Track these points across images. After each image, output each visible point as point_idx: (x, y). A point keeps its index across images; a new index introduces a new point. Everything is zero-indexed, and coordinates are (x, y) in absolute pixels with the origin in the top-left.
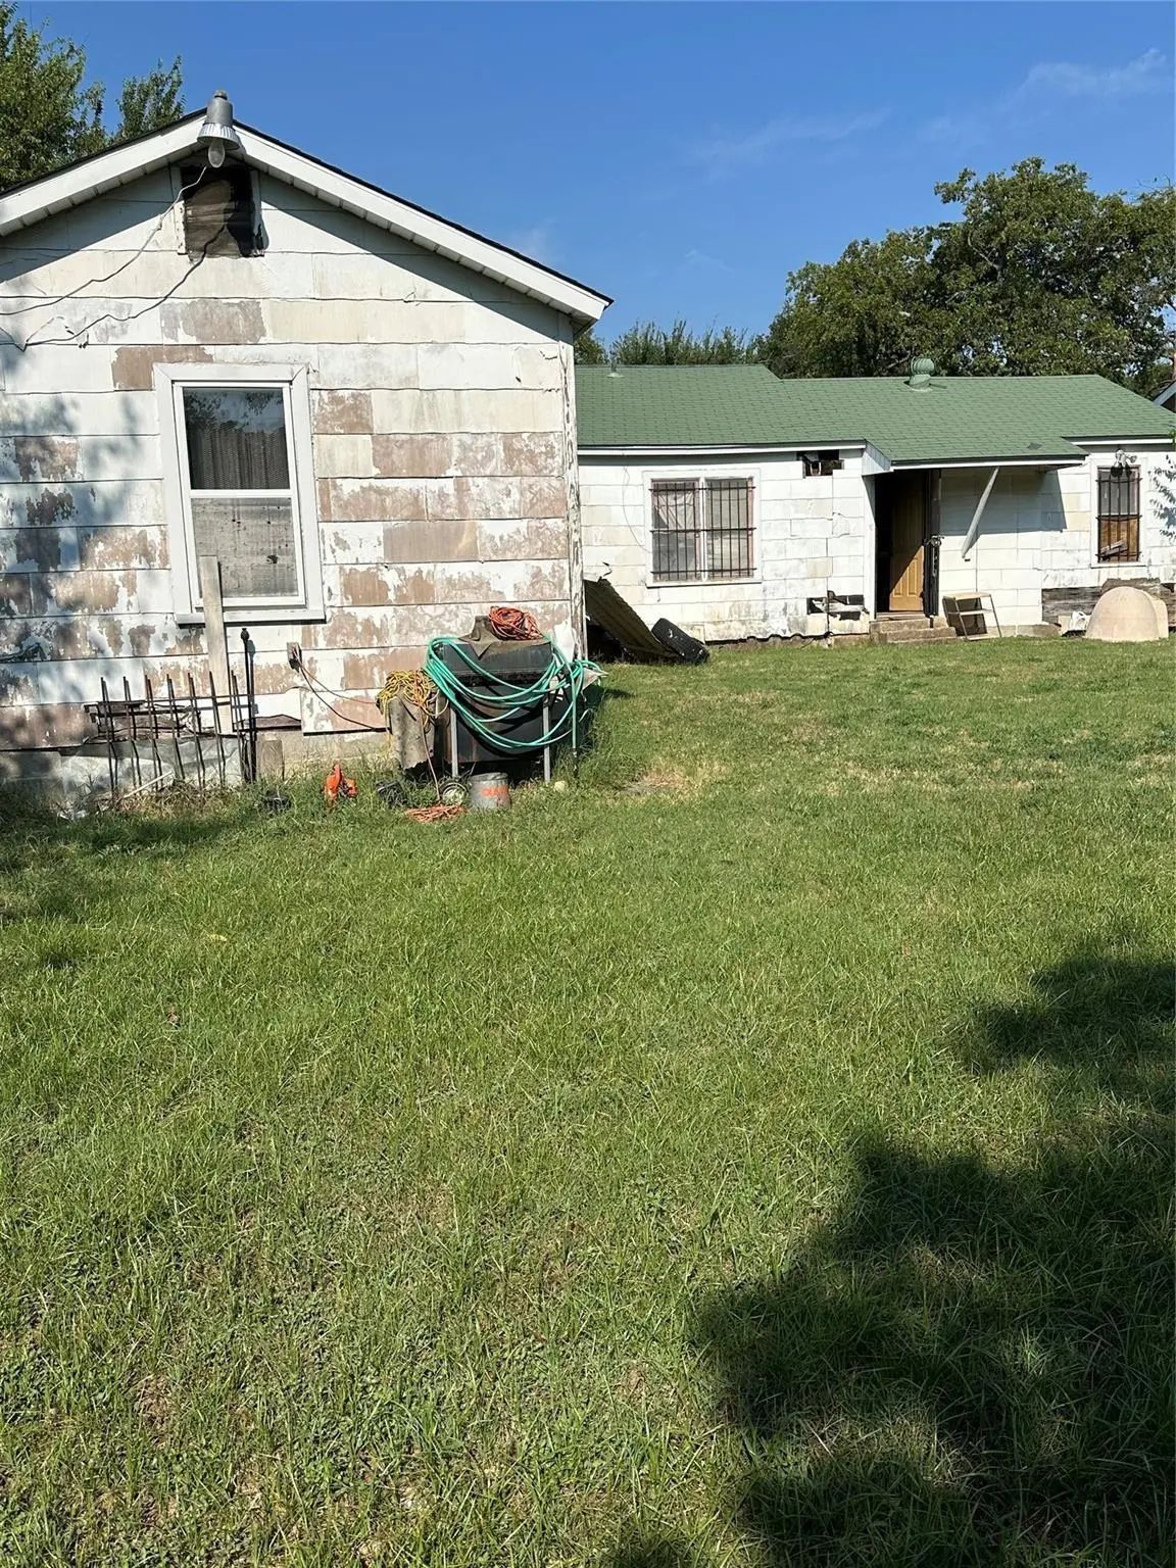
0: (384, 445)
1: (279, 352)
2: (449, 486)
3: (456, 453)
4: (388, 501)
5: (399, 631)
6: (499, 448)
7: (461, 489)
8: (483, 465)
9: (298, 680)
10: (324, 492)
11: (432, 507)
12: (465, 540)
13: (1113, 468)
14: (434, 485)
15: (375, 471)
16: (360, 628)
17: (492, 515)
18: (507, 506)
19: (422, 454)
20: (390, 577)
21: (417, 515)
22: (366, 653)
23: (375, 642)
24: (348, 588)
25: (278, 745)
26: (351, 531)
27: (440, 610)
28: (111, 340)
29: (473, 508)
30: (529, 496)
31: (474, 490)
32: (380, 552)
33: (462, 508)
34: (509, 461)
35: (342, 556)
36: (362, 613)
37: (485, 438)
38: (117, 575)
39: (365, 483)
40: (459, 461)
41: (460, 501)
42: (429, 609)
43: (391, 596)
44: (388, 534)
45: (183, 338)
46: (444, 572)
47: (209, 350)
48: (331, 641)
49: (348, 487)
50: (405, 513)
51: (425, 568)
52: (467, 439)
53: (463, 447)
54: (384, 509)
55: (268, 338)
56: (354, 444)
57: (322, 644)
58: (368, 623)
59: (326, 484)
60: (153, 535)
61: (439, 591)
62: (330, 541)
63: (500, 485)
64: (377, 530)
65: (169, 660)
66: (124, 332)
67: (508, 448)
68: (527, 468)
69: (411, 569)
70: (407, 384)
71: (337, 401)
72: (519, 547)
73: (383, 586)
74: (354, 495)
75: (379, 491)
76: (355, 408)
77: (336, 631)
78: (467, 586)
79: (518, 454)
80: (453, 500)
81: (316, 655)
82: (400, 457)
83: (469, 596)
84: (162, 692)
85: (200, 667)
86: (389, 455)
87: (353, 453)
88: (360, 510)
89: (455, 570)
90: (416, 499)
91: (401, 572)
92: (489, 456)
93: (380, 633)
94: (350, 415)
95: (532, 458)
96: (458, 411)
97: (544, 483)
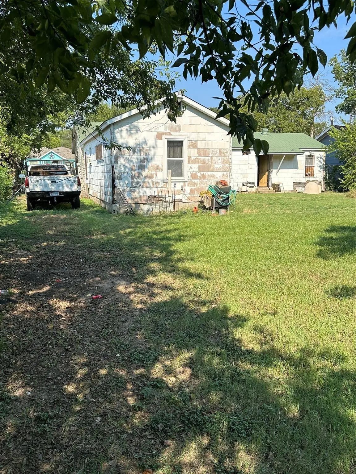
0: (199, 150)
1: (183, 134)
2: (209, 158)
3: (211, 152)
4: (199, 160)
5: (200, 184)
6: (218, 151)
7: (211, 159)
8: (215, 154)
9: (182, 192)
10: (189, 159)
11: (207, 162)
12: (212, 168)
13: (309, 155)
14: (207, 158)
15: (198, 155)
16: (193, 183)
17: (217, 163)
18: (219, 162)
19: (205, 152)
20: (199, 174)
21: (204, 163)
22: (194, 188)
23: (195, 186)
24: (192, 176)
25: (178, 204)
26: (193, 166)
27: (207, 180)
28: (156, 131)
29: (213, 162)
30: (223, 160)
31: (214, 159)
32: (197, 170)
33: (211, 162)
34: (220, 154)
35: (191, 170)
36: (194, 181)
37: (216, 150)
38: (154, 173)
39: (196, 157)
40: (212, 153)
41: (211, 161)
42: (205, 180)
43: (199, 178)
44: (199, 166)
45: (168, 131)
46: (207, 173)
47: (172, 133)
48: (188, 185)
49: (193, 158)
50: (202, 163)
51: (205, 173)
52: (213, 150)
53: (213, 151)
54: (198, 162)
55: (182, 131)
56: (194, 150)
57: (187, 186)
58: (194, 182)
59: (189, 157)
60: (160, 166)
61: (207, 177)
62: (189, 167)
63: (218, 158)
64: (197, 166)
65: (161, 188)
66: (158, 129)
67: (220, 151)
68: (223, 155)
69: (202, 173)
70: (204, 140)
71: (192, 142)
72: (221, 169)
73: (197, 175)
74: (194, 159)
75: (198, 159)
76: (195, 144)
77: (189, 184)
78: (211, 176)
79: (221, 152)
80: (210, 160)
81: (186, 188)
82: (202, 152)
83: (212, 178)
84: (160, 194)
85: (166, 190)
86: (200, 152)
87: (194, 152)
88: (194, 162)
89: (210, 173)
90: (204, 160)
91: (201, 173)
92: (217, 153)
93: (196, 184)
94: (194, 145)
95: (224, 153)
96: (212, 145)
97: (225, 158)
